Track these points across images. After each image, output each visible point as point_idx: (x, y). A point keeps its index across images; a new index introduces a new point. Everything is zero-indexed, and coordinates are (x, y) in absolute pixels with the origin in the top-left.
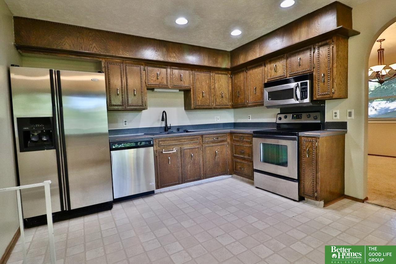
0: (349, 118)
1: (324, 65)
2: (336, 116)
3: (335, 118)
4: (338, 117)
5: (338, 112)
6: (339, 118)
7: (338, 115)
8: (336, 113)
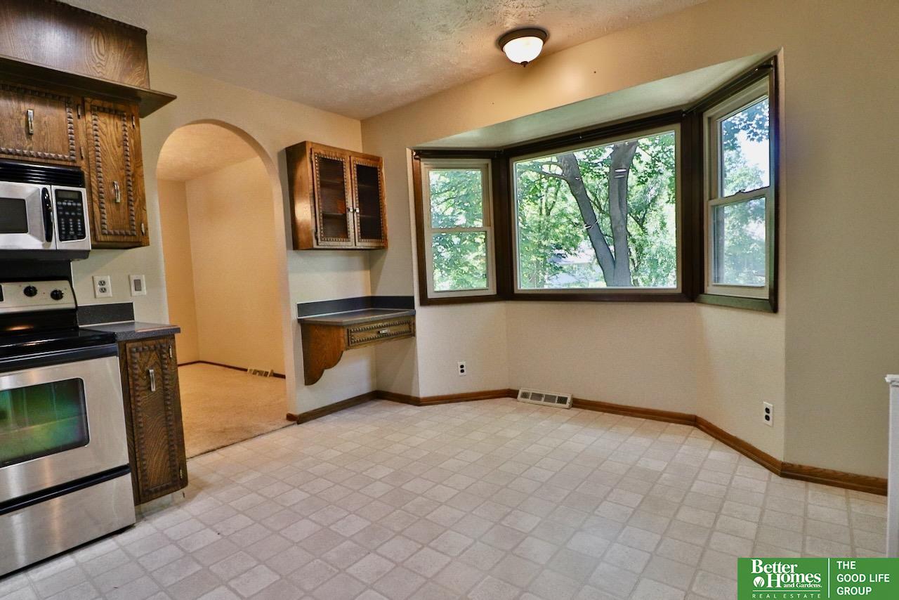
0: (135, 293)
1: (115, 161)
2: (103, 290)
3: (103, 295)
4: (110, 293)
5: (108, 279)
6: (111, 296)
7: (109, 286)
8: (102, 283)
